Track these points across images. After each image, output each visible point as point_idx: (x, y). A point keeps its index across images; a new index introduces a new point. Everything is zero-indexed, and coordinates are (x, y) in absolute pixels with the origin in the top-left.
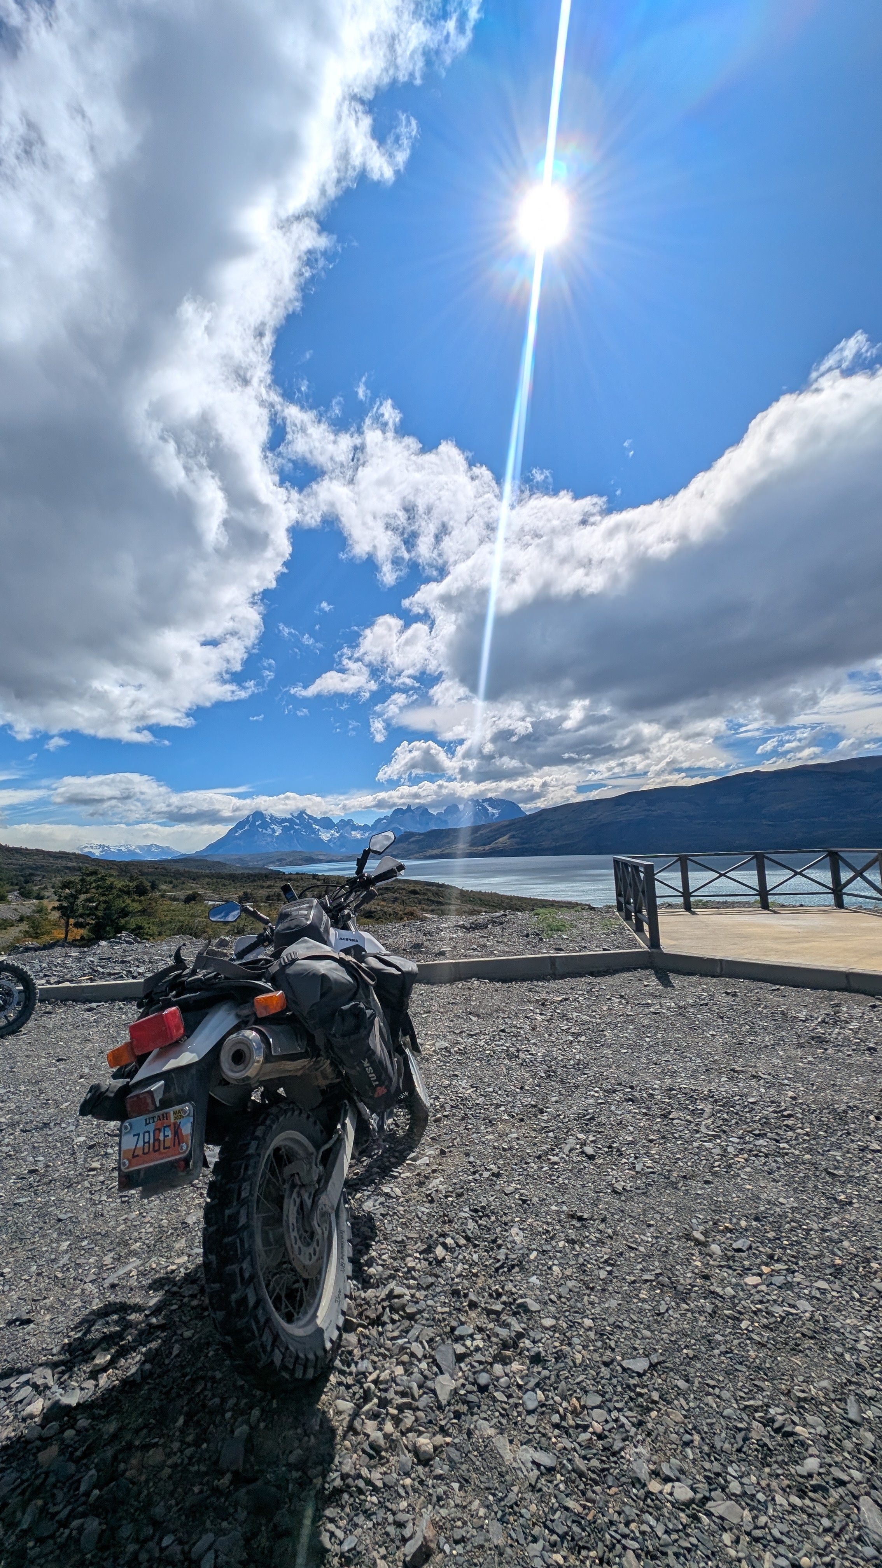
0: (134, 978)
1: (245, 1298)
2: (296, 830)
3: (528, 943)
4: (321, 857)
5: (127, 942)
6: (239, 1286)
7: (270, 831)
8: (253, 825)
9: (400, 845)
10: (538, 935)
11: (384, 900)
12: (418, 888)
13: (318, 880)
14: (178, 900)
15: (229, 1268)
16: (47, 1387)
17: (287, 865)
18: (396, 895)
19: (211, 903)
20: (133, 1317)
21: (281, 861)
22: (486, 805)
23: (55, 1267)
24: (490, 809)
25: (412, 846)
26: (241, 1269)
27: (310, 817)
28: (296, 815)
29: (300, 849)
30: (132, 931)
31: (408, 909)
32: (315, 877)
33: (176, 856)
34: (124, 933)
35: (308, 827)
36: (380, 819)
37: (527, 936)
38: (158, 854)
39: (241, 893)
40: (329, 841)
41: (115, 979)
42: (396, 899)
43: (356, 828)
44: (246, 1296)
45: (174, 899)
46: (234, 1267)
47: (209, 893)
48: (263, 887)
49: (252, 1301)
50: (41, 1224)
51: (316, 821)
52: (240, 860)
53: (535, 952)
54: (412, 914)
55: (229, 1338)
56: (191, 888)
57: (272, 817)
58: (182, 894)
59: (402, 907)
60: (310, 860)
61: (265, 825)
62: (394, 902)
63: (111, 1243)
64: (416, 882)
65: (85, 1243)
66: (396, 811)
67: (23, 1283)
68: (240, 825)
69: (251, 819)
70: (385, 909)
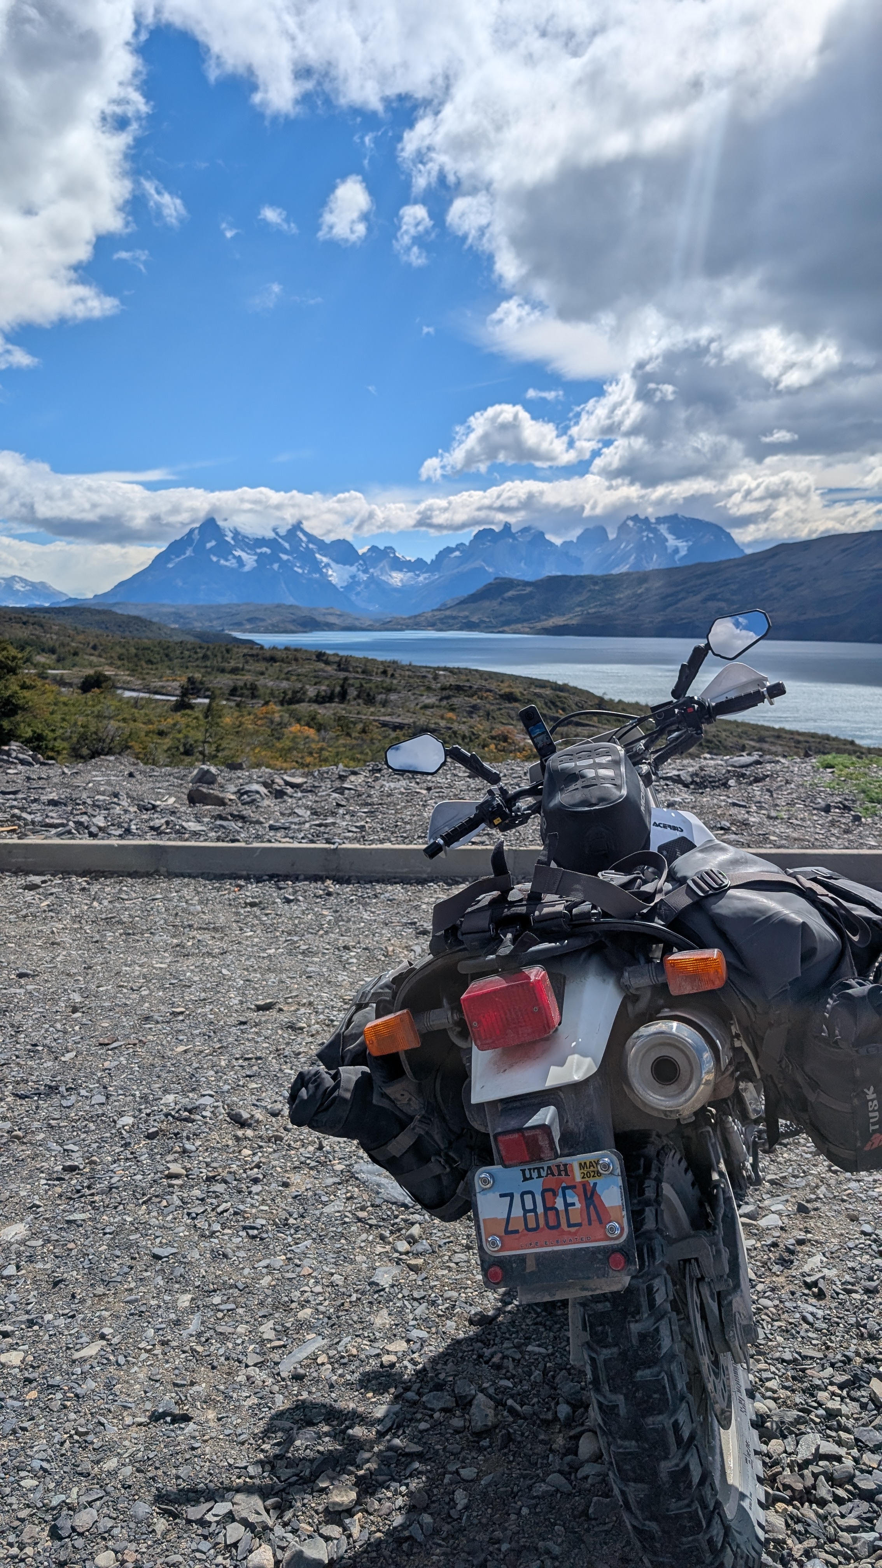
0: (92, 835)
1: (686, 1469)
2: (284, 564)
3: (833, 823)
4: (332, 619)
5: (23, 762)
6: (673, 1447)
7: (232, 563)
8: (200, 548)
9: (486, 604)
10: (846, 808)
11: (452, 709)
12: (517, 691)
13: (327, 663)
14: (70, 685)
15: (652, 1421)
16: (266, 1528)
17: (267, 631)
18: (474, 701)
19: (128, 694)
20: (358, 1431)
21: (255, 622)
22: (663, 529)
23: (185, 1333)
24: (672, 541)
25: (507, 608)
26: (676, 1424)
27: (311, 538)
28: (283, 531)
29: (291, 601)
30: (27, 742)
31: (499, 729)
32: (320, 656)
33: (60, 602)
34: (14, 746)
35: (307, 558)
36: (449, 550)
37: (827, 809)
38: (26, 595)
39: (184, 680)
40: (350, 587)
41: (59, 835)
42: (475, 708)
43: (399, 564)
44: (687, 1466)
45: (61, 682)
46: (663, 1420)
47: (124, 676)
48: (223, 671)
49: (696, 1474)
50: (127, 1260)
51: (323, 547)
52: (178, 616)
53: (851, 844)
54: (505, 739)
55: (653, 1526)
56: (91, 665)
57: (236, 533)
58: (77, 673)
59: (486, 724)
60: (310, 624)
61: (224, 549)
62: (470, 714)
63: (261, 1304)
64: (515, 678)
65: (217, 1300)
66: (480, 535)
67: (144, 1356)
68: (176, 548)
69: (196, 536)
70: (455, 726)
